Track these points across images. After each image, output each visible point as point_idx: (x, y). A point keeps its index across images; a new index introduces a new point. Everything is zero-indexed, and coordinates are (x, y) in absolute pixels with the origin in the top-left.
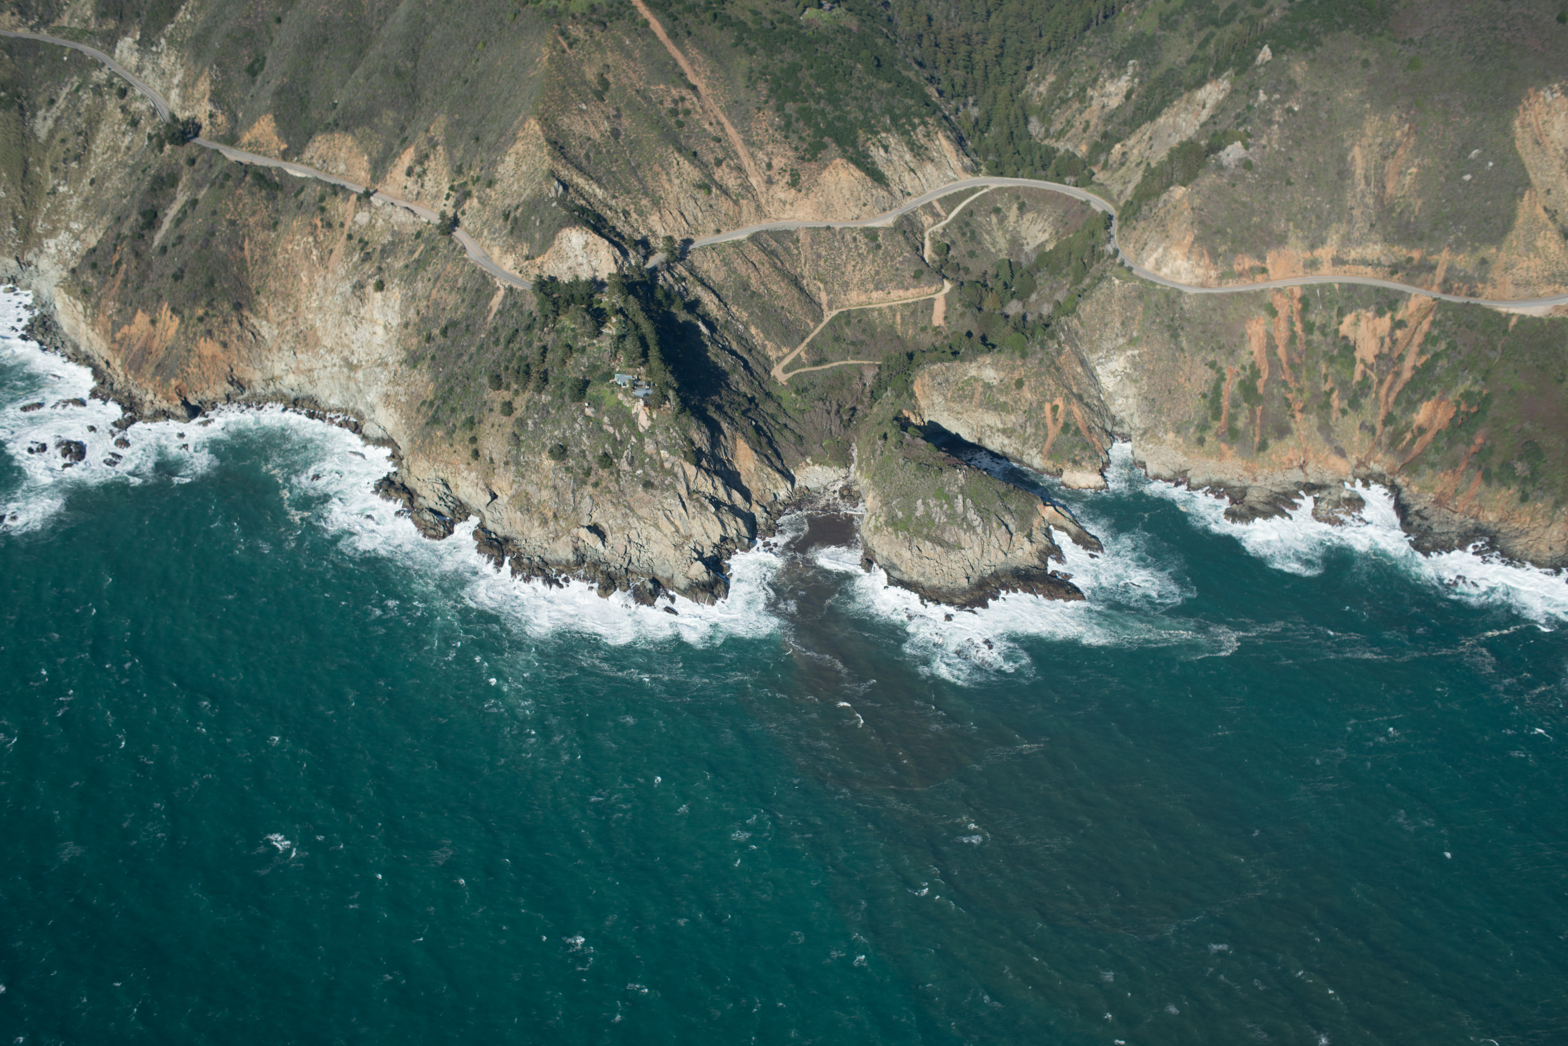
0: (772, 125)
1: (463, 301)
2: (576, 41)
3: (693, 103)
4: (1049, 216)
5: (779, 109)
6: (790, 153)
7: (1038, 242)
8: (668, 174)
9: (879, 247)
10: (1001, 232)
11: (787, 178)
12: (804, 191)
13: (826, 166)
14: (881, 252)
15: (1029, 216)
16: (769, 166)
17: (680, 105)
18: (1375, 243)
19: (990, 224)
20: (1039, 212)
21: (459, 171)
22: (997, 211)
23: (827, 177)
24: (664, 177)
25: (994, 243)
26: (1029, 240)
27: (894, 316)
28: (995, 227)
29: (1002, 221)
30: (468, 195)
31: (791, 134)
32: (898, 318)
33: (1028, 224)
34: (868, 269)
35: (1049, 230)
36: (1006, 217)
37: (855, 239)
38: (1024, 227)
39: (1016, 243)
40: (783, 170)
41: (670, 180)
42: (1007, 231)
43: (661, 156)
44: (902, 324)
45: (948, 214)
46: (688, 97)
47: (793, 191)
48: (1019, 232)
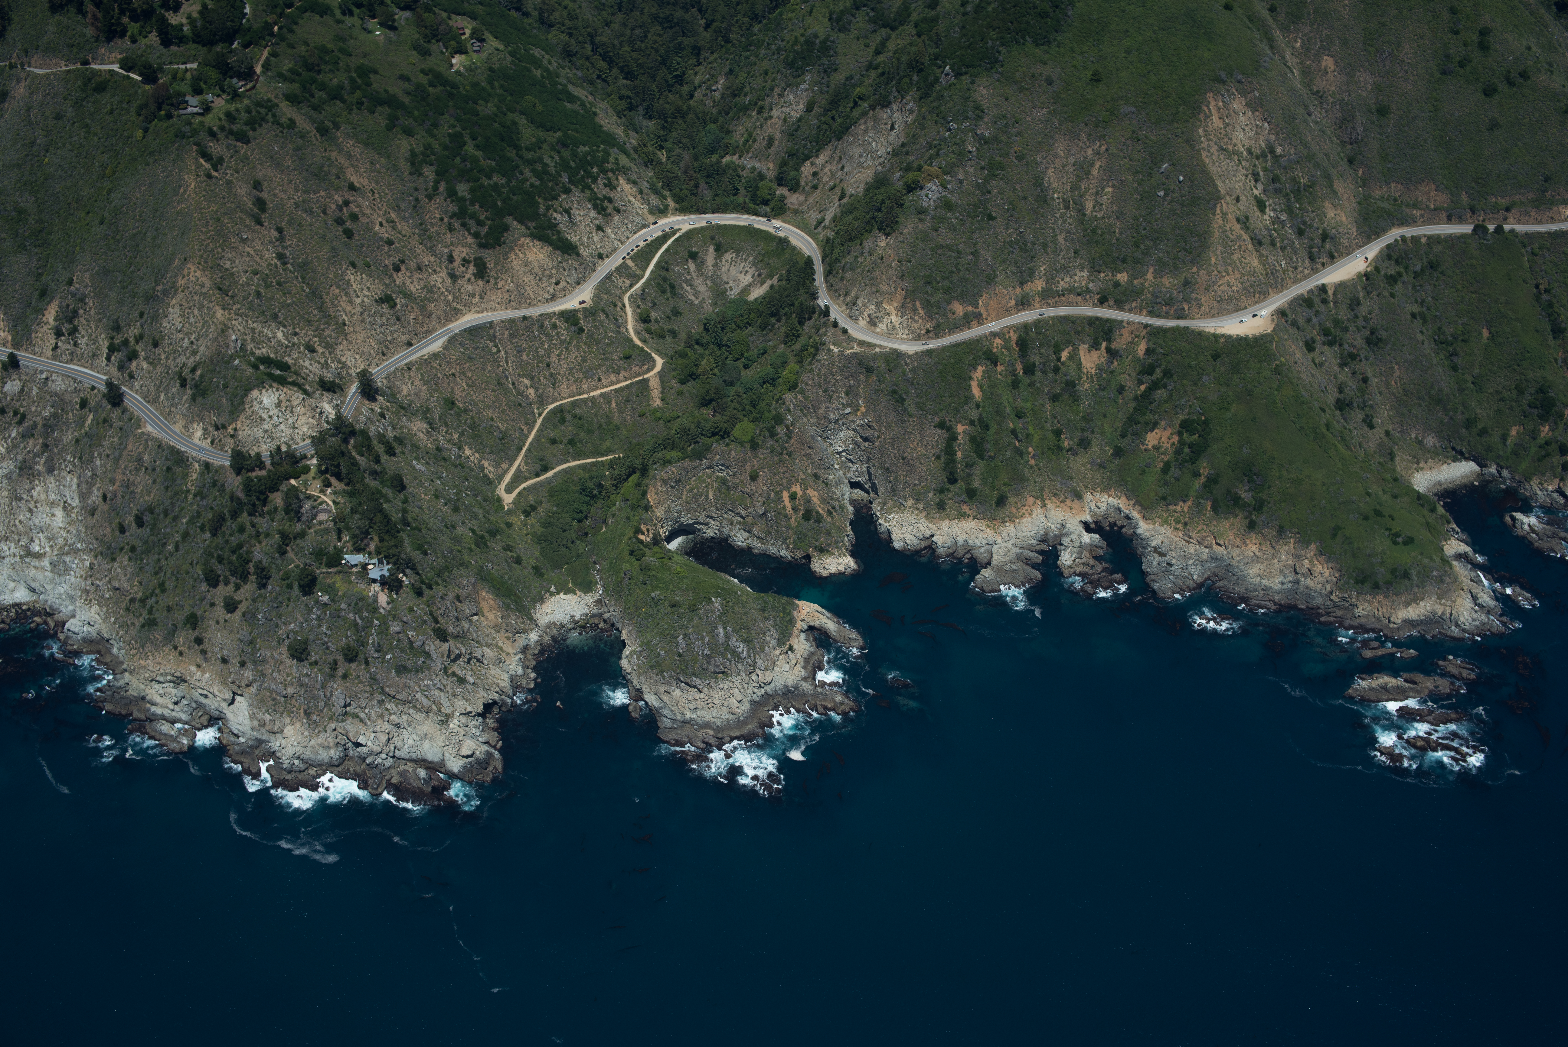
0: (446, 212)
1: (154, 482)
2: (221, 160)
3: (358, 206)
4: (748, 256)
5: (452, 193)
6: (470, 240)
7: (741, 286)
8: (347, 294)
9: (581, 330)
10: (701, 279)
11: (472, 268)
12: (492, 282)
13: (512, 249)
14: (584, 336)
15: (728, 256)
16: (451, 259)
17: (345, 209)
18: (1082, 270)
19: (689, 273)
20: (738, 251)
21: (117, 328)
22: (693, 256)
23: (515, 261)
24: (344, 298)
25: (696, 294)
26: (731, 284)
27: (609, 403)
28: (694, 274)
29: (700, 265)
30: (133, 356)
31: (468, 221)
32: (614, 405)
33: (727, 265)
34: (573, 356)
35: (751, 271)
36: (703, 263)
37: (554, 326)
38: (724, 269)
39: (719, 291)
40: (465, 262)
41: (351, 302)
42: (707, 278)
43: (336, 275)
44: (619, 412)
45: (644, 271)
46: (352, 199)
47: (480, 282)
48: (719, 277)
